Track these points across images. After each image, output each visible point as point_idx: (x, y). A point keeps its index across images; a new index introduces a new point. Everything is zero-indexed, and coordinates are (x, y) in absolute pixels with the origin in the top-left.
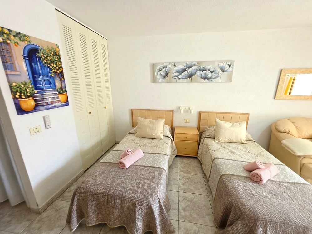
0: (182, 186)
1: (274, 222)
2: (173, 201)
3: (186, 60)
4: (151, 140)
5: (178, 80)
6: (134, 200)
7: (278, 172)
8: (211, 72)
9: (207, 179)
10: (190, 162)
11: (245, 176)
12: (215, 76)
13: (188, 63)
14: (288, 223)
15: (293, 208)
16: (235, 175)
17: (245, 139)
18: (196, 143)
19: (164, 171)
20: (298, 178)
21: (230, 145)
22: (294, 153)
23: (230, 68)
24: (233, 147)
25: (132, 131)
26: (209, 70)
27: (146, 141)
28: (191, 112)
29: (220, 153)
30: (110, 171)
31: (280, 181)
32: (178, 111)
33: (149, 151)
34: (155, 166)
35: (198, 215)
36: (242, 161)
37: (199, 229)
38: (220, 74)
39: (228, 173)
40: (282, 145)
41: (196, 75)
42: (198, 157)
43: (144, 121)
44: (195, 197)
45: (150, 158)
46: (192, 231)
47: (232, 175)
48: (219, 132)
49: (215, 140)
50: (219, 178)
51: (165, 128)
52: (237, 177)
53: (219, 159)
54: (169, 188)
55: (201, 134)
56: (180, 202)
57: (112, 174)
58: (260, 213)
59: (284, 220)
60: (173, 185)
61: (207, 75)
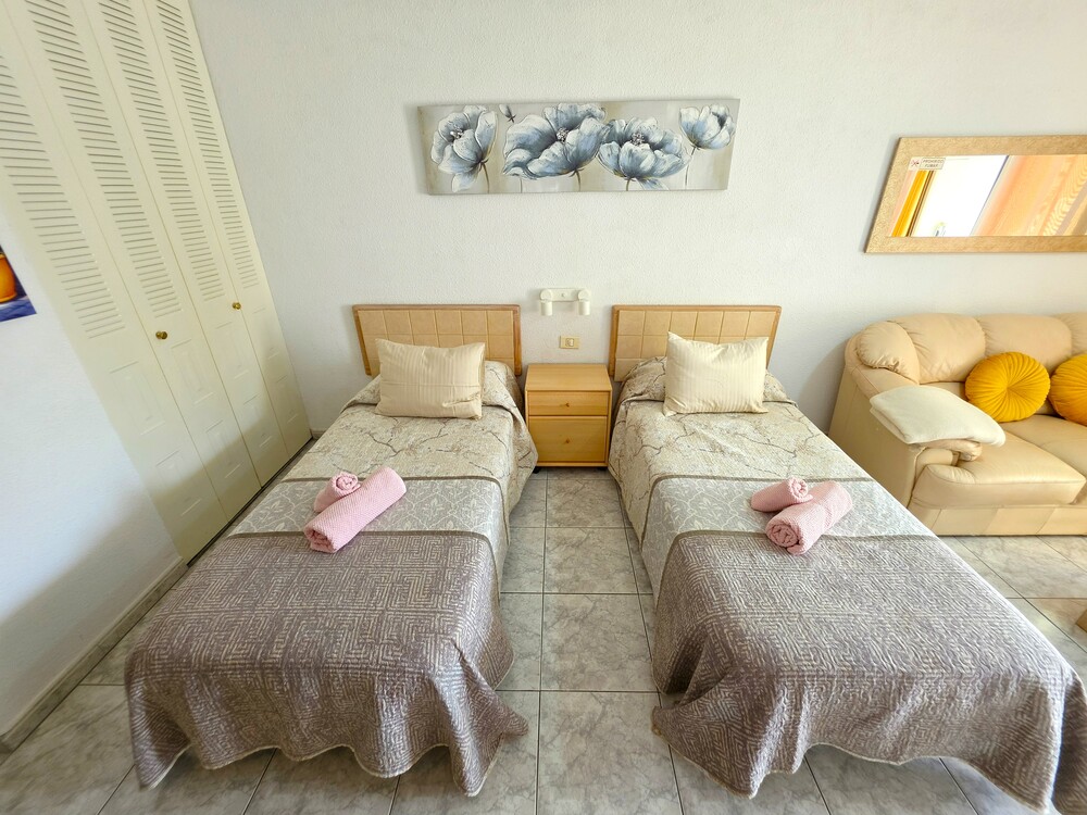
0: (553, 572)
1: (823, 676)
2: (523, 629)
3: (555, 93)
4: (438, 425)
5: (527, 181)
6: (366, 669)
7: (852, 507)
8: (654, 147)
9: (636, 539)
10: (584, 487)
11: (753, 531)
12: (668, 165)
13: (564, 107)
14: (864, 672)
15: (881, 622)
16: (719, 533)
17: (760, 398)
18: (603, 420)
19: (483, 544)
20: (906, 519)
21: (713, 423)
22: (904, 435)
23: (725, 132)
24: (721, 430)
25: (363, 394)
26: (646, 140)
27: (417, 431)
28: (581, 312)
29: (679, 456)
30: (270, 567)
31: (854, 535)
32: (534, 308)
33: (428, 472)
34: (450, 526)
35: (604, 662)
36: (748, 480)
37: (604, 707)
38: (686, 158)
39: (698, 526)
40: (871, 411)
41: (595, 161)
42: (610, 469)
43: (403, 356)
44: (597, 604)
45: (430, 500)
46: (584, 717)
47: (712, 532)
48: (678, 380)
49: (666, 409)
50: (669, 543)
51: (488, 374)
52: (725, 538)
53: (672, 477)
54: (510, 586)
55: (620, 386)
56: (547, 629)
57: (280, 580)
58: (785, 655)
59: (853, 667)
60: (526, 575)
61: (640, 161)
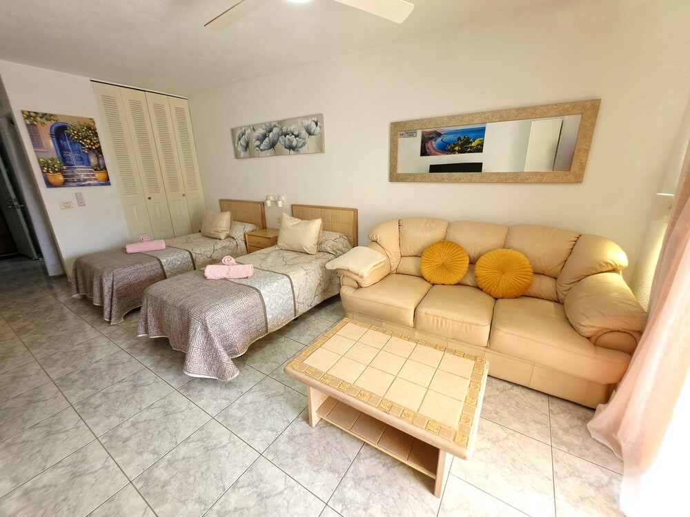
3: (266, 120)
8: (296, 136)
12: (301, 143)
23: (318, 128)
26: (293, 134)
38: (306, 140)
41: (279, 143)
61: (292, 142)
